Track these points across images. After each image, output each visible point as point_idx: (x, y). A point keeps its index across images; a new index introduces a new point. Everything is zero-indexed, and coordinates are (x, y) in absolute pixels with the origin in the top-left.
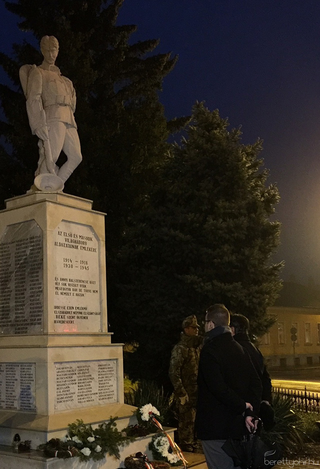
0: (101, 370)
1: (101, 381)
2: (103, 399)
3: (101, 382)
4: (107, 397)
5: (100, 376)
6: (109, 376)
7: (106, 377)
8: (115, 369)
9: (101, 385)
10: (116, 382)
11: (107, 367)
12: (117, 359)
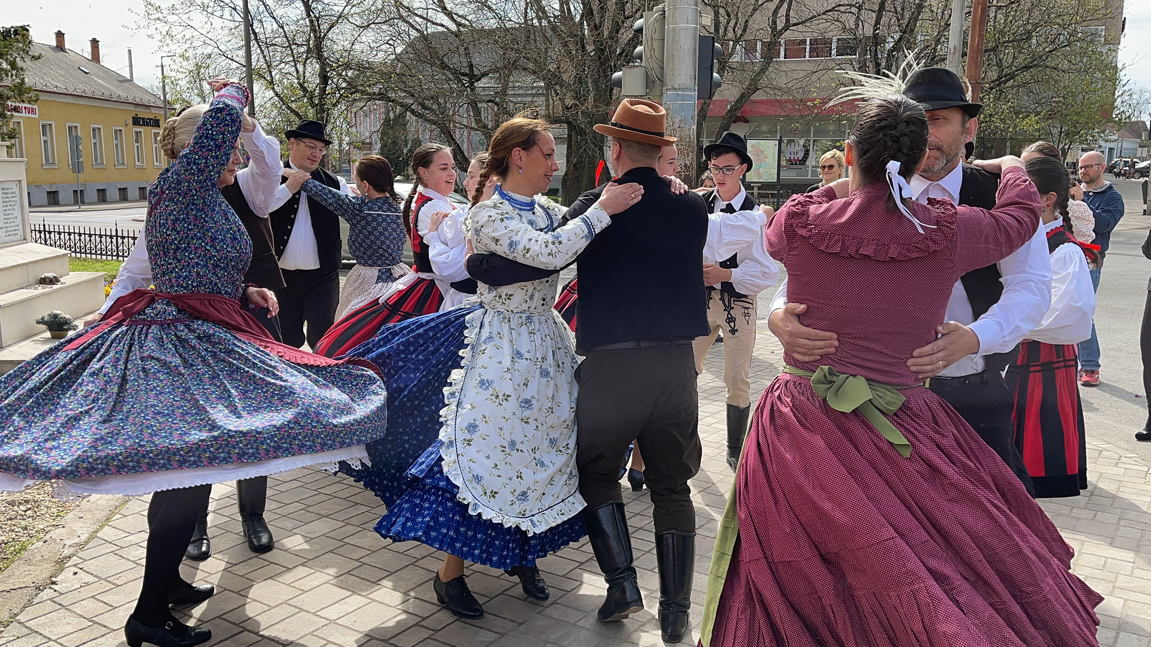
0: (4, 196)
1: (6, 210)
2: (9, 235)
3: (6, 213)
4: (13, 233)
5: (4, 204)
6: (13, 203)
7: (10, 205)
8: (17, 194)
9: (6, 217)
10: (20, 212)
11: (10, 191)
12: (19, 181)
